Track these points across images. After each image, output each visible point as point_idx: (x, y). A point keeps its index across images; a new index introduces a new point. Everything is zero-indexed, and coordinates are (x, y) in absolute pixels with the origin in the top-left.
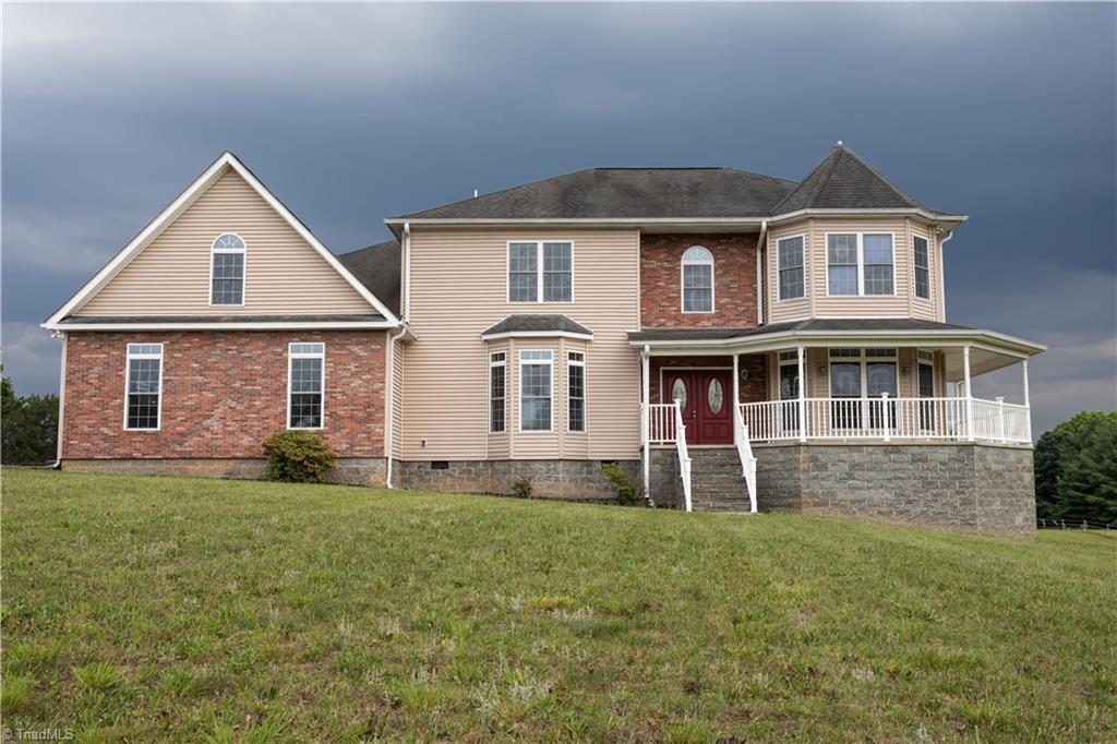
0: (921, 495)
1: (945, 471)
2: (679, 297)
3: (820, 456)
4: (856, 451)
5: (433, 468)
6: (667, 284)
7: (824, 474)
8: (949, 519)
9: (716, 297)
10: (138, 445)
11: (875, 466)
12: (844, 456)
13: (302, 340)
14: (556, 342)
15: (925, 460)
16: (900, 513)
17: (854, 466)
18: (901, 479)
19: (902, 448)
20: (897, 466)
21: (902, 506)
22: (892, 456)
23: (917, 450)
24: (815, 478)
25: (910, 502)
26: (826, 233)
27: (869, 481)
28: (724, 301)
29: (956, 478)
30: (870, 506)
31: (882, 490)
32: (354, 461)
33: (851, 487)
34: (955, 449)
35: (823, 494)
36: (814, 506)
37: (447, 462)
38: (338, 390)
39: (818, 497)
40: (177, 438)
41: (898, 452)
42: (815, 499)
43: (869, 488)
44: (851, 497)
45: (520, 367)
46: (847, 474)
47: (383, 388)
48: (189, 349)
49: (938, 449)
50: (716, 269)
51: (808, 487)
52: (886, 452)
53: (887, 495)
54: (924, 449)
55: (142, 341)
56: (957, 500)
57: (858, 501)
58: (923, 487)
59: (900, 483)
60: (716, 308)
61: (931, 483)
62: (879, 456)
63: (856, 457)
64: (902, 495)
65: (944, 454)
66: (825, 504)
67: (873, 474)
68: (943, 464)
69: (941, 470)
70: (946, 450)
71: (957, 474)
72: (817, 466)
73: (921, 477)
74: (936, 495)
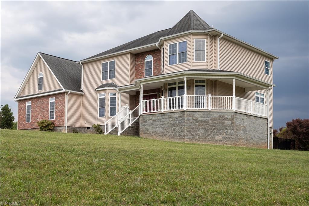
0: (170, 129)
1: (177, 121)
2: (144, 72)
3: (145, 118)
4: (154, 116)
5: (87, 129)
6: (141, 68)
7: (146, 124)
8: (177, 137)
9: (153, 70)
10: (28, 126)
11: (159, 121)
12: (151, 118)
13: (52, 97)
14: (106, 91)
15: (171, 117)
16: (165, 135)
17: (154, 121)
18: (166, 124)
19: (166, 114)
20: (164, 120)
21: (165, 133)
22: (163, 117)
23: (169, 114)
24: (144, 125)
25: (167, 132)
26: (168, 45)
27: (157, 125)
28: (155, 72)
29: (180, 123)
30: (157, 133)
31: (160, 128)
32: (60, 127)
33: (153, 128)
34: (180, 113)
35: (145, 130)
36: (143, 134)
37: (90, 127)
38: (57, 109)
39: (144, 131)
40: (33, 124)
41: (165, 115)
42: (144, 132)
43: (157, 128)
44: (152, 131)
45: (99, 99)
46: (152, 123)
47: (64, 108)
48: (35, 102)
49: (175, 113)
50: (153, 62)
51: (142, 128)
52: (162, 116)
53: (161, 130)
54: (172, 114)
55: (28, 101)
56: (180, 130)
57: (154, 132)
58: (171, 126)
59: (165, 125)
60: (153, 74)
61: (173, 125)
62: (160, 117)
63: (154, 118)
64: (165, 129)
65: (177, 115)
66: (146, 133)
67: (158, 123)
68: (176, 118)
69: (176, 120)
70: (178, 114)
71: (180, 122)
72: (144, 122)
73: (171, 123)
74: (174, 129)
